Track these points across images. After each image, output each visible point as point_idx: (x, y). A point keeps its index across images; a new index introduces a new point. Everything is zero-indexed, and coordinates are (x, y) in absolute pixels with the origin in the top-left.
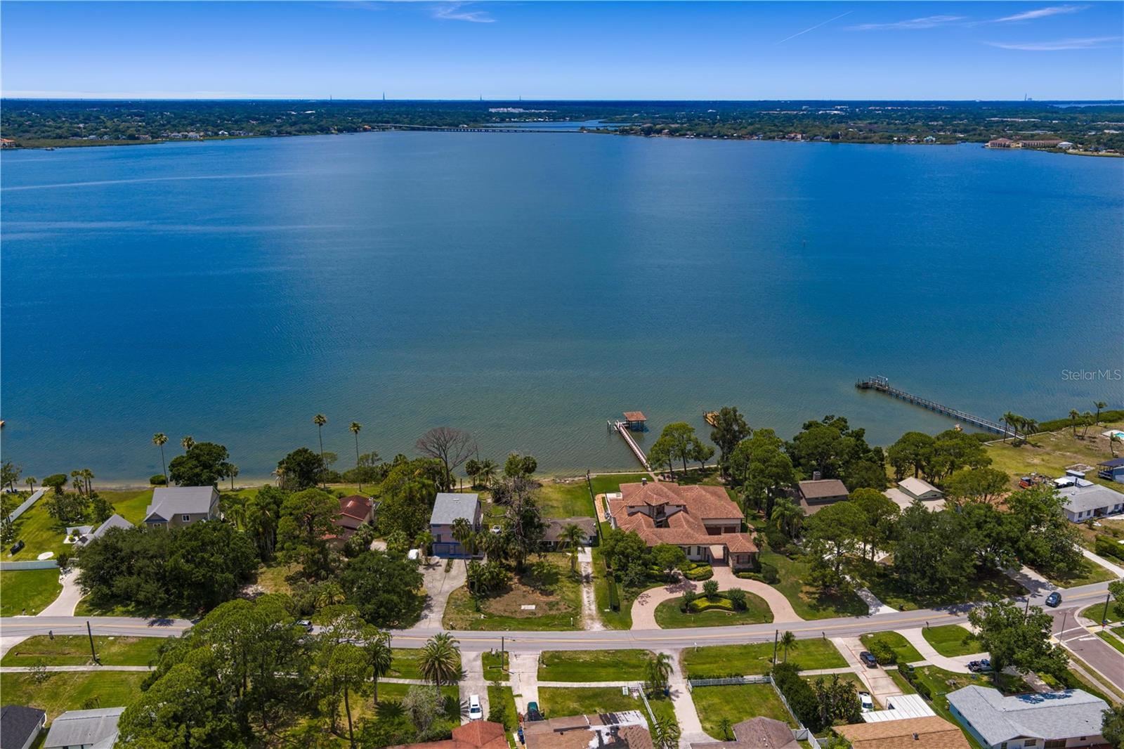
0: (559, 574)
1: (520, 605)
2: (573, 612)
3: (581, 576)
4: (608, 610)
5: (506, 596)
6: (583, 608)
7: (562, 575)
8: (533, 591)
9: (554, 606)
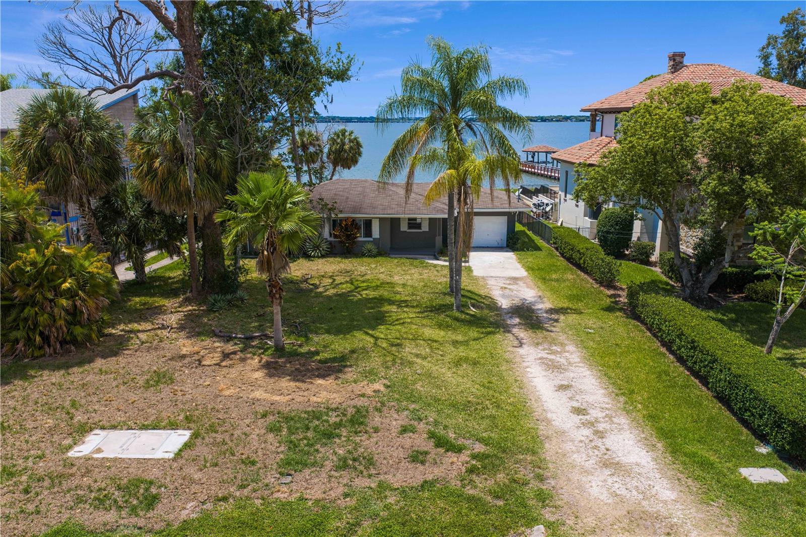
0: (391, 302)
1: (84, 430)
2: (481, 486)
3: (493, 306)
4: (773, 475)
5: (57, 377)
6: (550, 450)
7: (401, 304)
8: (226, 356)
9: (329, 436)
